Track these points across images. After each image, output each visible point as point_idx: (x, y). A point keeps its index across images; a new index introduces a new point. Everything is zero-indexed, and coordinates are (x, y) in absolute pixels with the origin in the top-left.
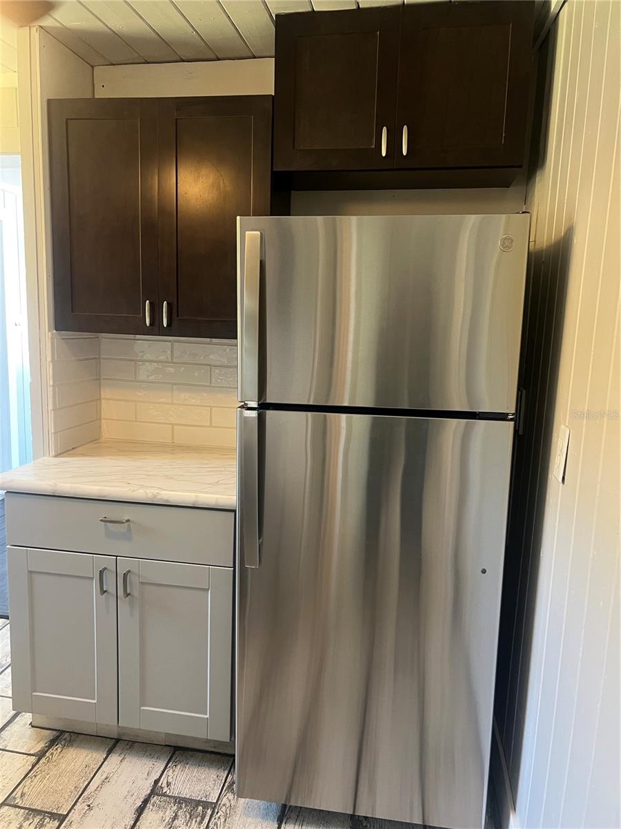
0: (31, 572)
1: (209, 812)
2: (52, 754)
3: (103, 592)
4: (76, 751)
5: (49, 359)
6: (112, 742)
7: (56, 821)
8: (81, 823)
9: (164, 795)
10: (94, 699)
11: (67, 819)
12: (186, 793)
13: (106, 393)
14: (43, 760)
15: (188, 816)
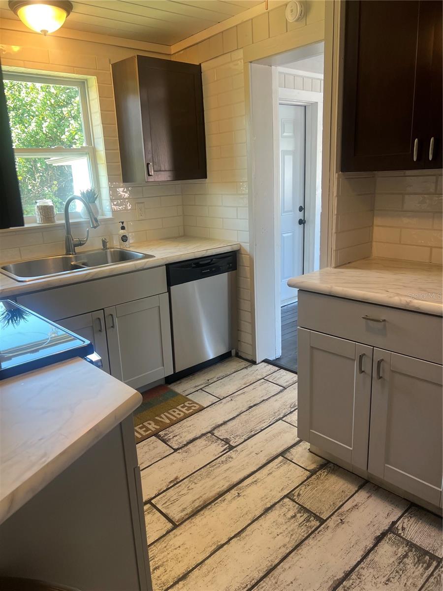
0: (312, 348)
1: (435, 563)
2: (321, 474)
3: (361, 371)
4: (336, 478)
5: (335, 194)
6: (363, 481)
7: (318, 522)
8: (334, 530)
9: (399, 535)
10: (351, 447)
11: (325, 524)
12: (417, 541)
13: (377, 221)
14: (314, 477)
15: (416, 560)
